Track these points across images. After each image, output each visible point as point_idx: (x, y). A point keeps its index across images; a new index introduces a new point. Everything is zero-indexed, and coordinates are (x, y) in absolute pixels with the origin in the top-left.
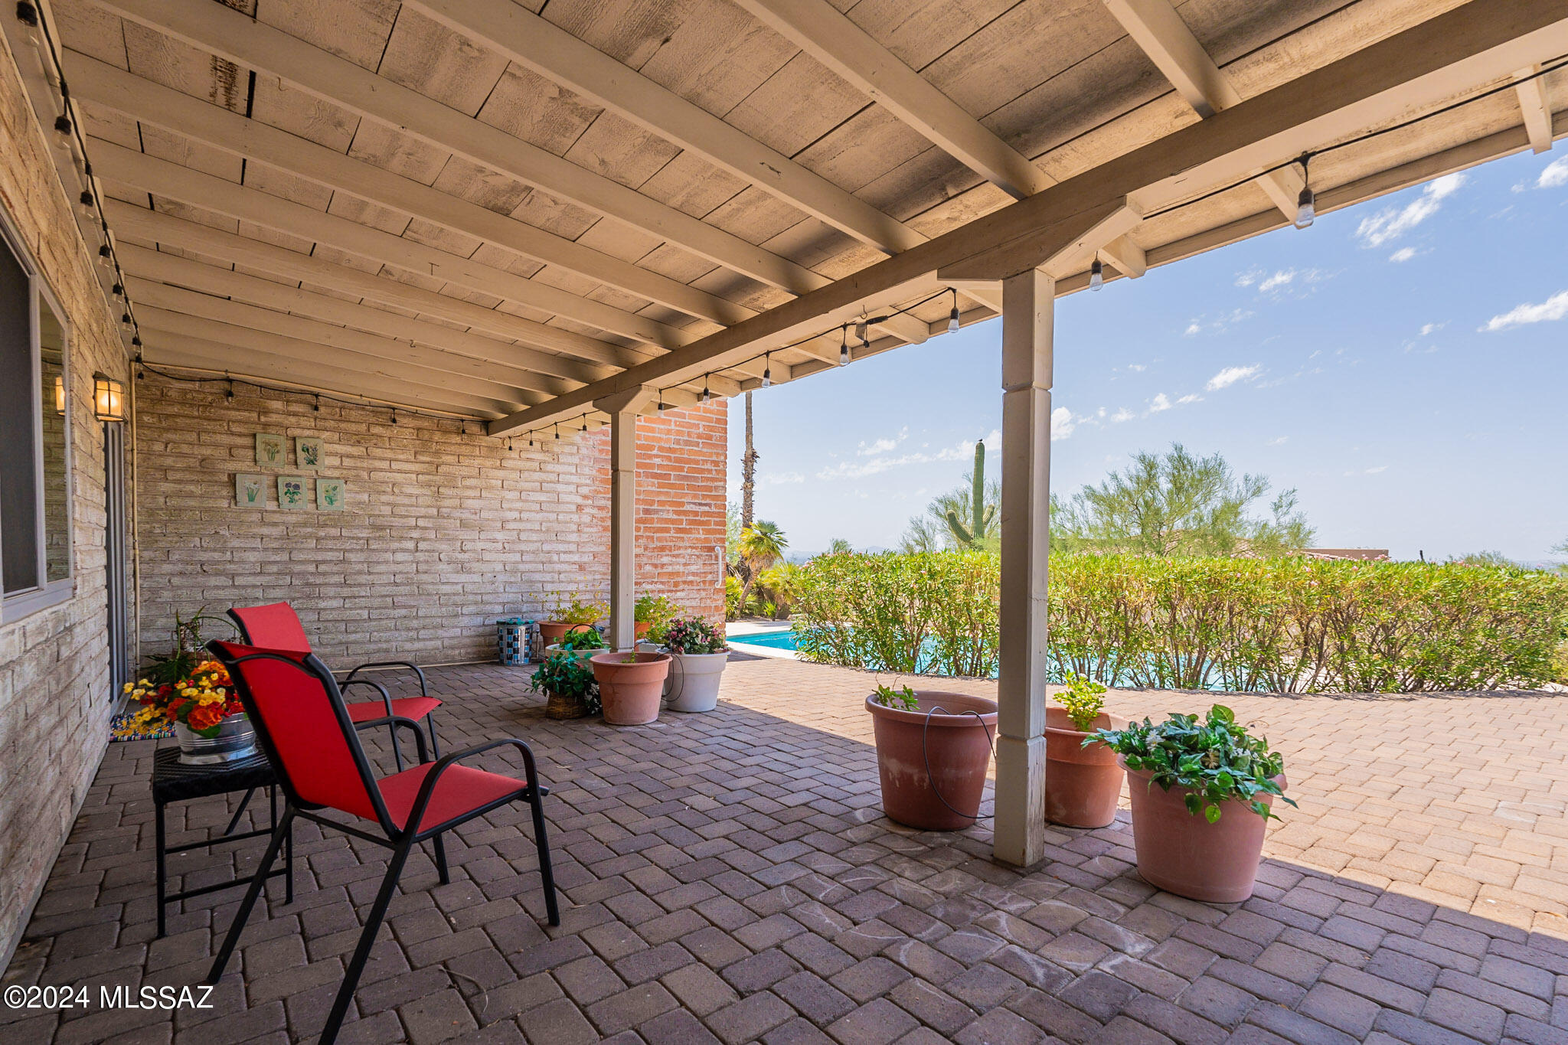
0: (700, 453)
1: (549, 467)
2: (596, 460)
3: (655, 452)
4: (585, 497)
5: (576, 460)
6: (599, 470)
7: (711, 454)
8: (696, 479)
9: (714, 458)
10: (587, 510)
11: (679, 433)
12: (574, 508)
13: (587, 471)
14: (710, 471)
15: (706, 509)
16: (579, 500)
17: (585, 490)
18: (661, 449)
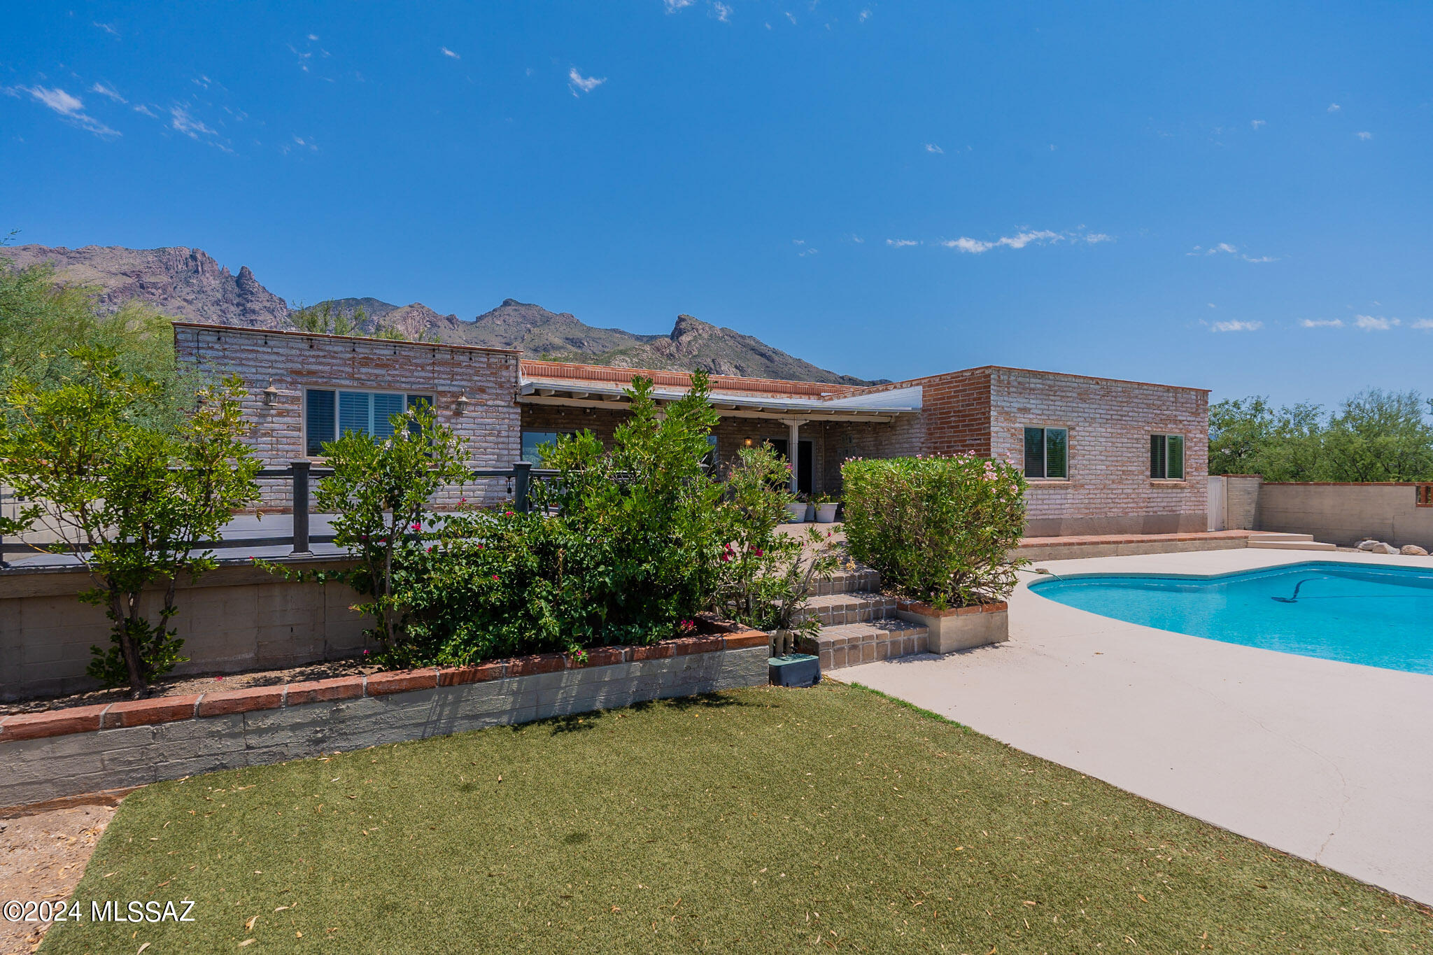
0: (976, 409)
1: (910, 431)
2: (927, 424)
3: (952, 414)
4: (923, 443)
5: (919, 426)
6: (928, 429)
7: (981, 409)
8: (973, 425)
9: (983, 410)
10: (923, 449)
11: (963, 401)
12: (918, 449)
13: (923, 430)
14: (980, 419)
15: (979, 442)
16: (921, 445)
17: (922, 440)
18: (955, 412)
